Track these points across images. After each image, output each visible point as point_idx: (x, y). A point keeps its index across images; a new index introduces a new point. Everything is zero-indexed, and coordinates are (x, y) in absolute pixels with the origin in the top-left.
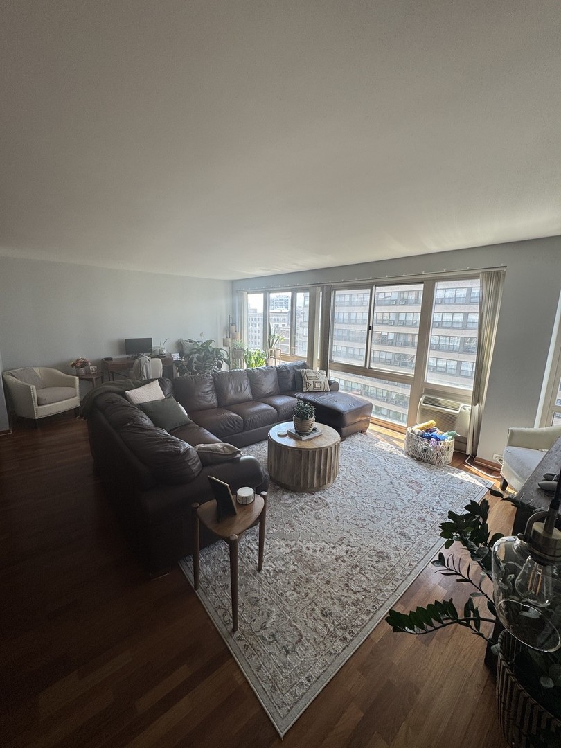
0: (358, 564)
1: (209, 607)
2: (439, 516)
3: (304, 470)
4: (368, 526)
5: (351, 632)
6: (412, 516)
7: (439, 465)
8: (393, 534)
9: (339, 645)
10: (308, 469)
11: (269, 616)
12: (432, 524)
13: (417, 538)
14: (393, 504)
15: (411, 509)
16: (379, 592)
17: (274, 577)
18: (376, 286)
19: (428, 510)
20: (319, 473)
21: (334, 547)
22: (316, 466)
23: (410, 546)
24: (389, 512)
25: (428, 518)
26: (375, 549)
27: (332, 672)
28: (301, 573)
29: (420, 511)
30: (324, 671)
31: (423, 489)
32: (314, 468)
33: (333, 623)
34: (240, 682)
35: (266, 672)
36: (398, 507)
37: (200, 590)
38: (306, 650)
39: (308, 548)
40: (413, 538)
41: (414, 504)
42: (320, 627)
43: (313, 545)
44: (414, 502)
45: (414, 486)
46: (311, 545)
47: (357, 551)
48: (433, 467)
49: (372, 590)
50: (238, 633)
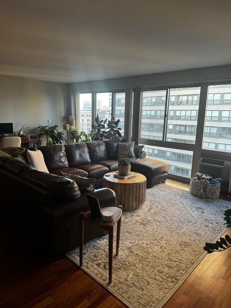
0: (173, 249)
1: (91, 274)
2: (216, 224)
3: (128, 197)
4: (176, 231)
5: (176, 279)
6: (200, 225)
7: (213, 199)
8: (191, 234)
9: (171, 285)
10: (130, 196)
11: (128, 275)
12: (213, 228)
13: (205, 235)
14: (188, 219)
15: (200, 221)
16: (188, 260)
17: (126, 258)
18: (170, 88)
19: (210, 221)
20: (136, 198)
21: (158, 242)
22: (134, 194)
23: (202, 239)
24: (187, 223)
25: (210, 225)
26: (182, 241)
27: (169, 296)
28: (142, 255)
29: (205, 222)
30: (165, 296)
31: (205, 211)
32: (133, 195)
33: (165, 275)
34: (120, 304)
35: (133, 299)
36: (192, 221)
37: (83, 267)
38: (153, 288)
39: (143, 243)
40: (203, 235)
41: (201, 219)
42: (158, 277)
43: (146, 242)
44: (201, 218)
45: (200, 210)
46: (145, 242)
47: (172, 243)
48: (209, 200)
49: (184, 260)
50: (112, 284)
